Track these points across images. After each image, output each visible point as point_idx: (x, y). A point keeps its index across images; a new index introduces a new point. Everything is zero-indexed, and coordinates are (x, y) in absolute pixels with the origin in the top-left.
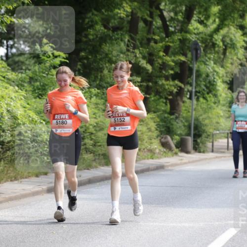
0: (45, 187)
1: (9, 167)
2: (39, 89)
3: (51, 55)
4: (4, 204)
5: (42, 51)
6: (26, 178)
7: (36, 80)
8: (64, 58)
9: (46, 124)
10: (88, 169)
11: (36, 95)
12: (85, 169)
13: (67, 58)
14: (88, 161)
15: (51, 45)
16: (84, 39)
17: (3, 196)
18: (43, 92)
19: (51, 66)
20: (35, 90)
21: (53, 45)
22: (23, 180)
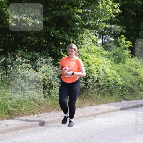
0: (120, 108)
1: (103, 97)
2: (118, 59)
3: (125, 43)
4: (100, 115)
5: (120, 41)
6: (111, 103)
7: (117, 55)
8: (130, 44)
9: (121, 77)
10: (141, 99)
11: (116, 62)
12: (139, 99)
13: (132, 45)
14: (141, 95)
15: (125, 38)
16: (140, 35)
17: (100, 111)
18: (120, 61)
19: (124, 48)
20: (116, 60)
21: (126, 38)
22: (109, 104)
